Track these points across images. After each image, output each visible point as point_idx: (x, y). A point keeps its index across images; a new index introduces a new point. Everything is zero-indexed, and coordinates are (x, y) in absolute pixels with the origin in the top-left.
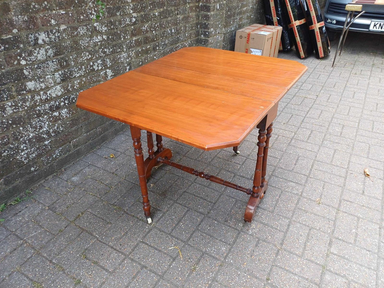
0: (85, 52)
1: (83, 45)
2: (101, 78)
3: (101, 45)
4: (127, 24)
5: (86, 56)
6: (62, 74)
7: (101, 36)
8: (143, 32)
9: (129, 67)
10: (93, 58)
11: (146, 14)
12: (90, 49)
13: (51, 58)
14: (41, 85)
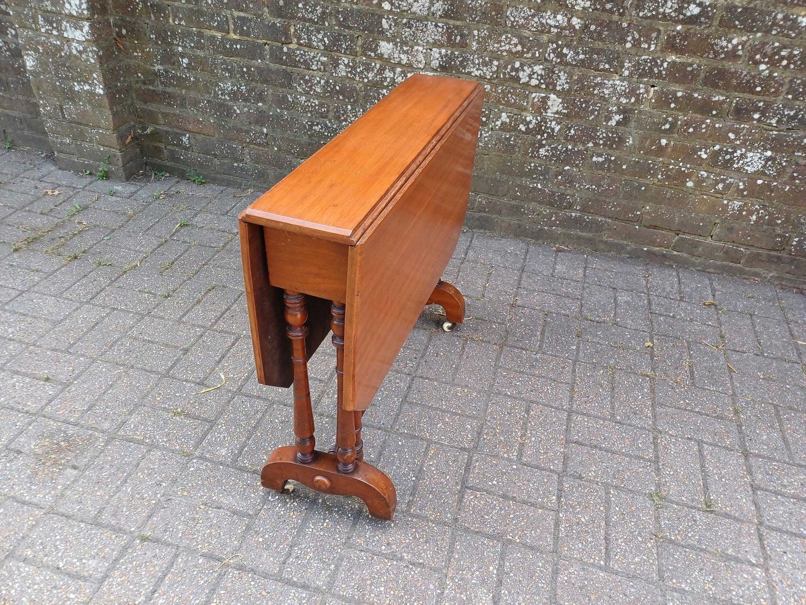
0: (509, 36)
1: (512, 19)
2: (530, 104)
3: (559, 36)
4: (664, 13)
5: (509, 44)
6: (446, 55)
7: (566, 15)
8: (716, 54)
9: (622, 116)
10: (525, 55)
11: (754, 9)
12: (526, 33)
13: (435, 18)
14: (402, 56)
